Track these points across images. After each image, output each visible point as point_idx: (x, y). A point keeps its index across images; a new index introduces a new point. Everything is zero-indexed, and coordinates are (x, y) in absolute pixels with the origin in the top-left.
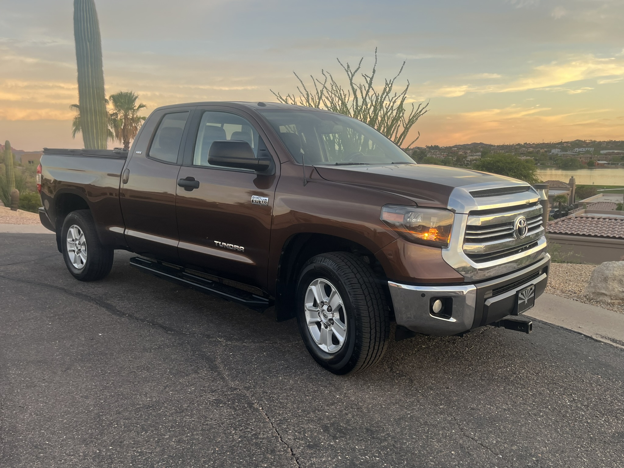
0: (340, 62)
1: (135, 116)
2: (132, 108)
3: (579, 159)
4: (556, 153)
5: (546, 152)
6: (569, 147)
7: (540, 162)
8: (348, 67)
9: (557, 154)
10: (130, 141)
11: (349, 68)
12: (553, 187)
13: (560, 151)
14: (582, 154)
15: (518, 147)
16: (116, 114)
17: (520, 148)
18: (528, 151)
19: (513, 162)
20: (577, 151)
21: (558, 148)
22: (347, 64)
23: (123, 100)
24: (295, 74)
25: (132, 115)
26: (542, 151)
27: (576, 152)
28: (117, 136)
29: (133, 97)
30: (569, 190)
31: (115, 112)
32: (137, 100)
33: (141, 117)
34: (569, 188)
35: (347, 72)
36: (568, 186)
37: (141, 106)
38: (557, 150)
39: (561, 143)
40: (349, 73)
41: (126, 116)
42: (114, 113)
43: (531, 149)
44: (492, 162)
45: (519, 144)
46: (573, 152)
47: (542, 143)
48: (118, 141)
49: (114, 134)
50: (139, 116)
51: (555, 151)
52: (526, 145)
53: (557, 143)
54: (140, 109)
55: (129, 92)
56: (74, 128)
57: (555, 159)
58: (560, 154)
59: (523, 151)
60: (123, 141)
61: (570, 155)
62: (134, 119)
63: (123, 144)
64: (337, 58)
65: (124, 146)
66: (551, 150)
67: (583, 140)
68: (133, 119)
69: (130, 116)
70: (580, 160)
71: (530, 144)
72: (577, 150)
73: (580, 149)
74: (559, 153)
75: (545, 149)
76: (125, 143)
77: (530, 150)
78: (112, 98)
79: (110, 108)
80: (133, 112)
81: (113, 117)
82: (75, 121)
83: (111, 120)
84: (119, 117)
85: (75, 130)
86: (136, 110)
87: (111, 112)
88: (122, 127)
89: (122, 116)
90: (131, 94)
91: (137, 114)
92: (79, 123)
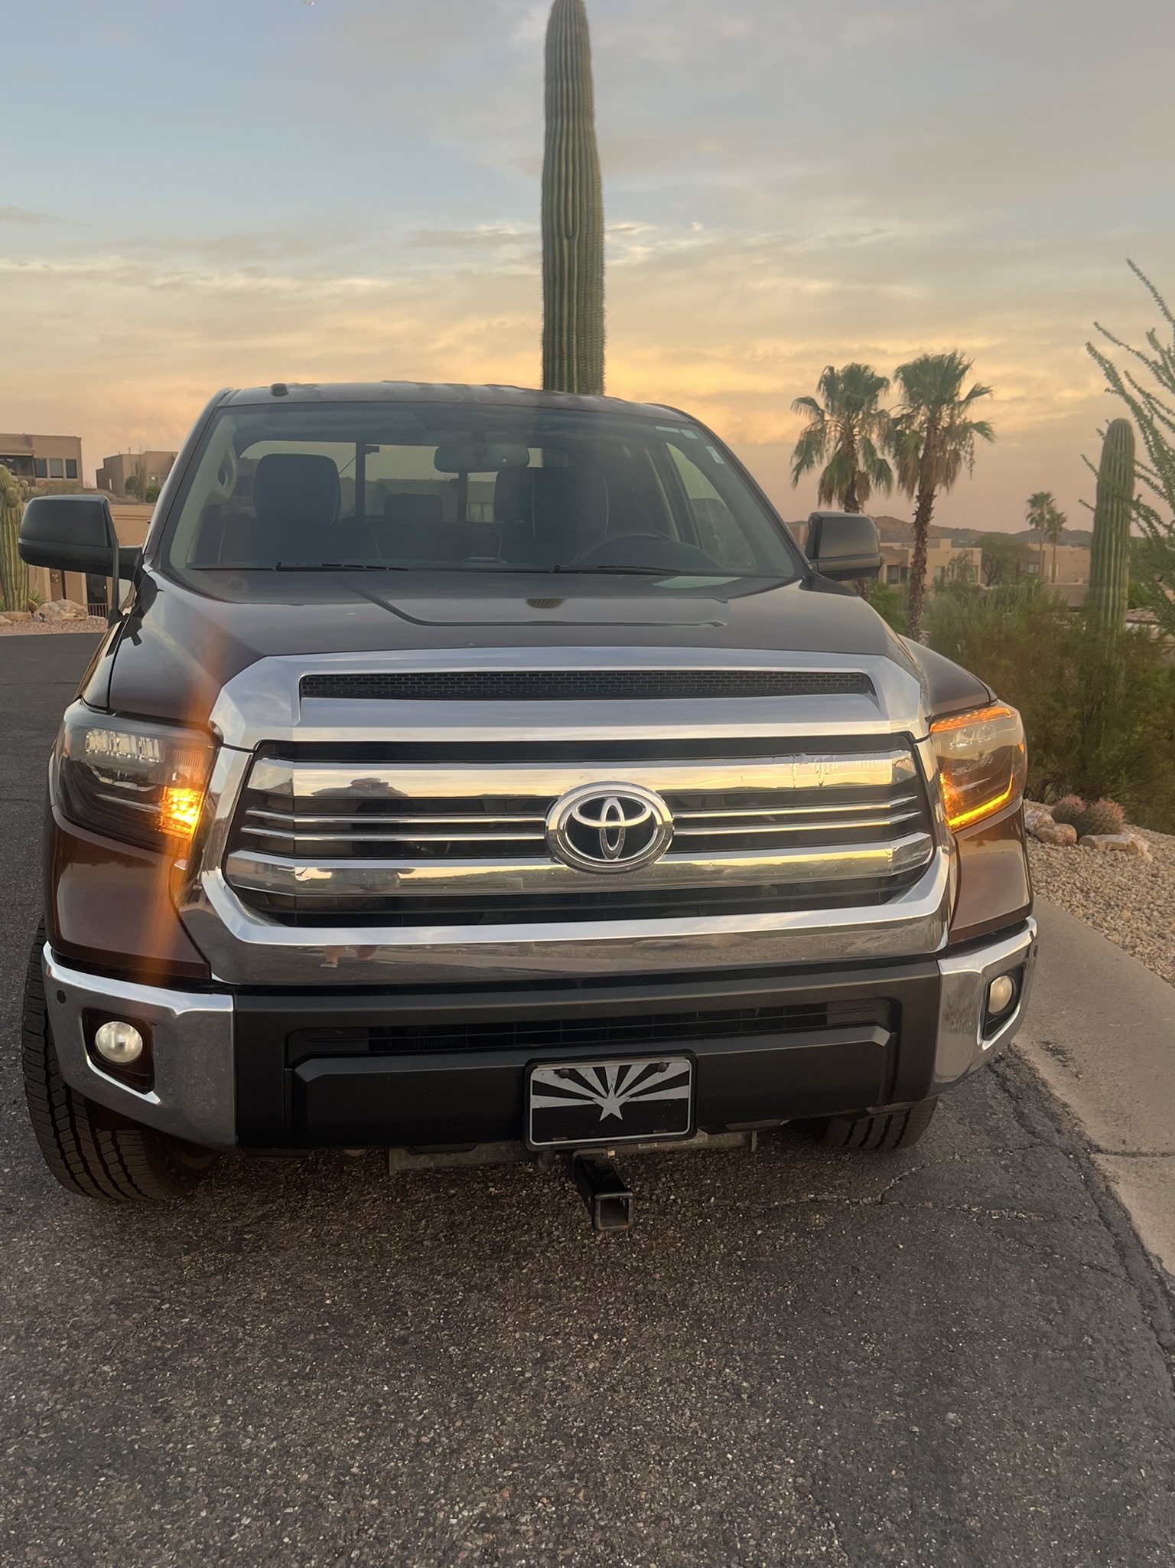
1: (958, 421)
2: (951, 400)
10: (935, 494)
16: (908, 418)
23: (928, 379)
25: (949, 420)
28: (903, 479)
29: (957, 367)
31: (905, 412)
32: (967, 373)
33: (974, 423)
37: (976, 392)
41: (933, 421)
42: (903, 416)
48: (905, 492)
49: (895, 474)
50: (968, 421)
54: (974, 400)
55: (948, 354)
56: (795, 463)
60: (916, 493)
62: (954, 428)
63: (916, 500)
65: (918, 505)
68: (948, 430)
69: (945, 422)
76: (923, 498)
78: (901, 375)
79: (892, 401)
80: (953, 409)
81: (899, 428)
82: (801, 443)
83: (894, 434)
84: (915, 426)
85: (798, 469)
86: (961, 403)
87: (894, 414)
88: (921, 455)
89: (921, 424)
90: (952, 358)
91: (963, 417)
92: (808, 447)
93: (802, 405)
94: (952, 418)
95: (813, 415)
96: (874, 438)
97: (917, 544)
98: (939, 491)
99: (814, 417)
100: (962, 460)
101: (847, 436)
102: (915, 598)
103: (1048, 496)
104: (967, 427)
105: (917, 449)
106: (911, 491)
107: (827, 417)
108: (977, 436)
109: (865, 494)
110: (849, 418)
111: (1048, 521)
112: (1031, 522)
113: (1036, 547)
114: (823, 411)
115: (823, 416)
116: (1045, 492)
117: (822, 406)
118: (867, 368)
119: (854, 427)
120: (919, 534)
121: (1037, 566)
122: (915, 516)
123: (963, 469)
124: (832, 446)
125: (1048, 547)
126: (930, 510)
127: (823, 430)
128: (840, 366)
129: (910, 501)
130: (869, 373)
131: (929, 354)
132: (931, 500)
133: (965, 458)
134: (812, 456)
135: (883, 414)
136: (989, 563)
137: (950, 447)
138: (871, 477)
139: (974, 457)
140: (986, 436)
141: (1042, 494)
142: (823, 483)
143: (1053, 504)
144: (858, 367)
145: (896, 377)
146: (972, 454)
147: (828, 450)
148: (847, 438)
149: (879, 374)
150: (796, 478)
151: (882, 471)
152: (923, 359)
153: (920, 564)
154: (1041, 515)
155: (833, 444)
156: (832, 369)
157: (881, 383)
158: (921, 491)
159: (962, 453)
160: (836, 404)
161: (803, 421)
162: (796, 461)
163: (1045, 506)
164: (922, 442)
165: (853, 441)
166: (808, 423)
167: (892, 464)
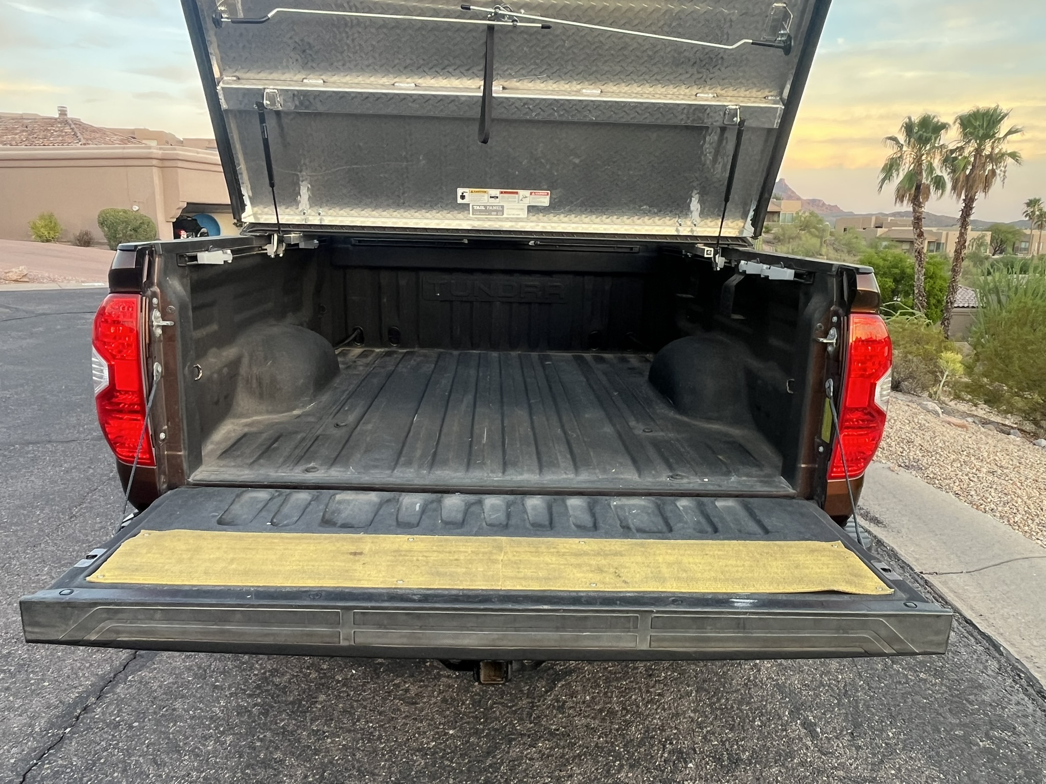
1: (997, 151)
2: (993, 137)
10: (976, 197)
16: (961, 149)
23: (978, 123)
25: (990, 150)
28: (954, 188)
29: (998, 116)
31: (959, 145)
32: (1006, 118)
33: (1008, 152)
37: (1011, 132)
41: (978, 151)
42: (957, 148)
48: (954, 196)
49: (949, 185)
50: (1004, 150)
54: (1009, 137)
55: (993, 107)
60: (963, 197)
62: (993, 155)
63: (962, 201)
65: (964, 205)
68: (990, 157)
69: (987, 151)
76: (967, 201)
78: (959, 121)
79: (951, 138)
80: (994, 142)
81: (954, 155)
82: (886, 165)
83: (949, 160)
84: (966, 153)
85: (883, 180)
86: (1000, 139)
87: (952, 147)
88: (968, 172)
89: (970, 153)
90: (995, 110)
91: (1000, 147)
92: (890, 168)
93: (889, 141)
94: (993, 149)
95: (896, 147)
96: (936, 163)
97: (961, 230)
98: (979, 196)
99: (896, 149)
100: (998, 176)
101: (918, 161)
102: (956, 265)
103: (1039, 200)
104: (1002, 155)
105: (965, 168)
106: (959, 196)
107: (905, 150)
108: (1010, 160)
109: (927, 198)
110: (920, 149)
111: (1038, 215)
112: (1026, 216)
113: (1028, 232)
114: (902, 145)
115: (901, 149)
116: (1037, 198)
117: (902, 142)
118: (934, 116)
119: (923, 155)
120: (963, 224)
121: (1028, 244)
122: (961, 213)
123: (997, 182)
124: (907, 166)
125: (1036, 232)
126: (971, 209)
127: (901, 157)
128: (916, 119)
129: (958, 201)
130: (935, 120)
131: (980, 107)
132: (973, 202)
133: (1000, 175)
134: (892, 173)
135: (943, 146)
136: (995, 241)
137: (990, 167)
138: (932, 187)
139: (1006, 174)
140: (1017, 161)
141: (1035, 199)
142: (898, 190)
143: (1042, 206)
144: (929, 117)
145: (955, 122)
146: (1005, 172)
147: (904, 169)
148: (918, 162)
149: (943, 120)
150: (881, 187)
151: (939, 183)
152: (976, 110)
153: (961, 243)
154: (1033, 212)
155: (907, 165)
156: (910, 118)
157: (944, 126)
158: (966, 196)
159: (998, 171)
160: (912, 140)
161: (890, 151)
162: (882, 176)
163: (1036, 206)
164: (969, 164)
165: (921, 164)
166: (892, 153)
167: (947, 178)
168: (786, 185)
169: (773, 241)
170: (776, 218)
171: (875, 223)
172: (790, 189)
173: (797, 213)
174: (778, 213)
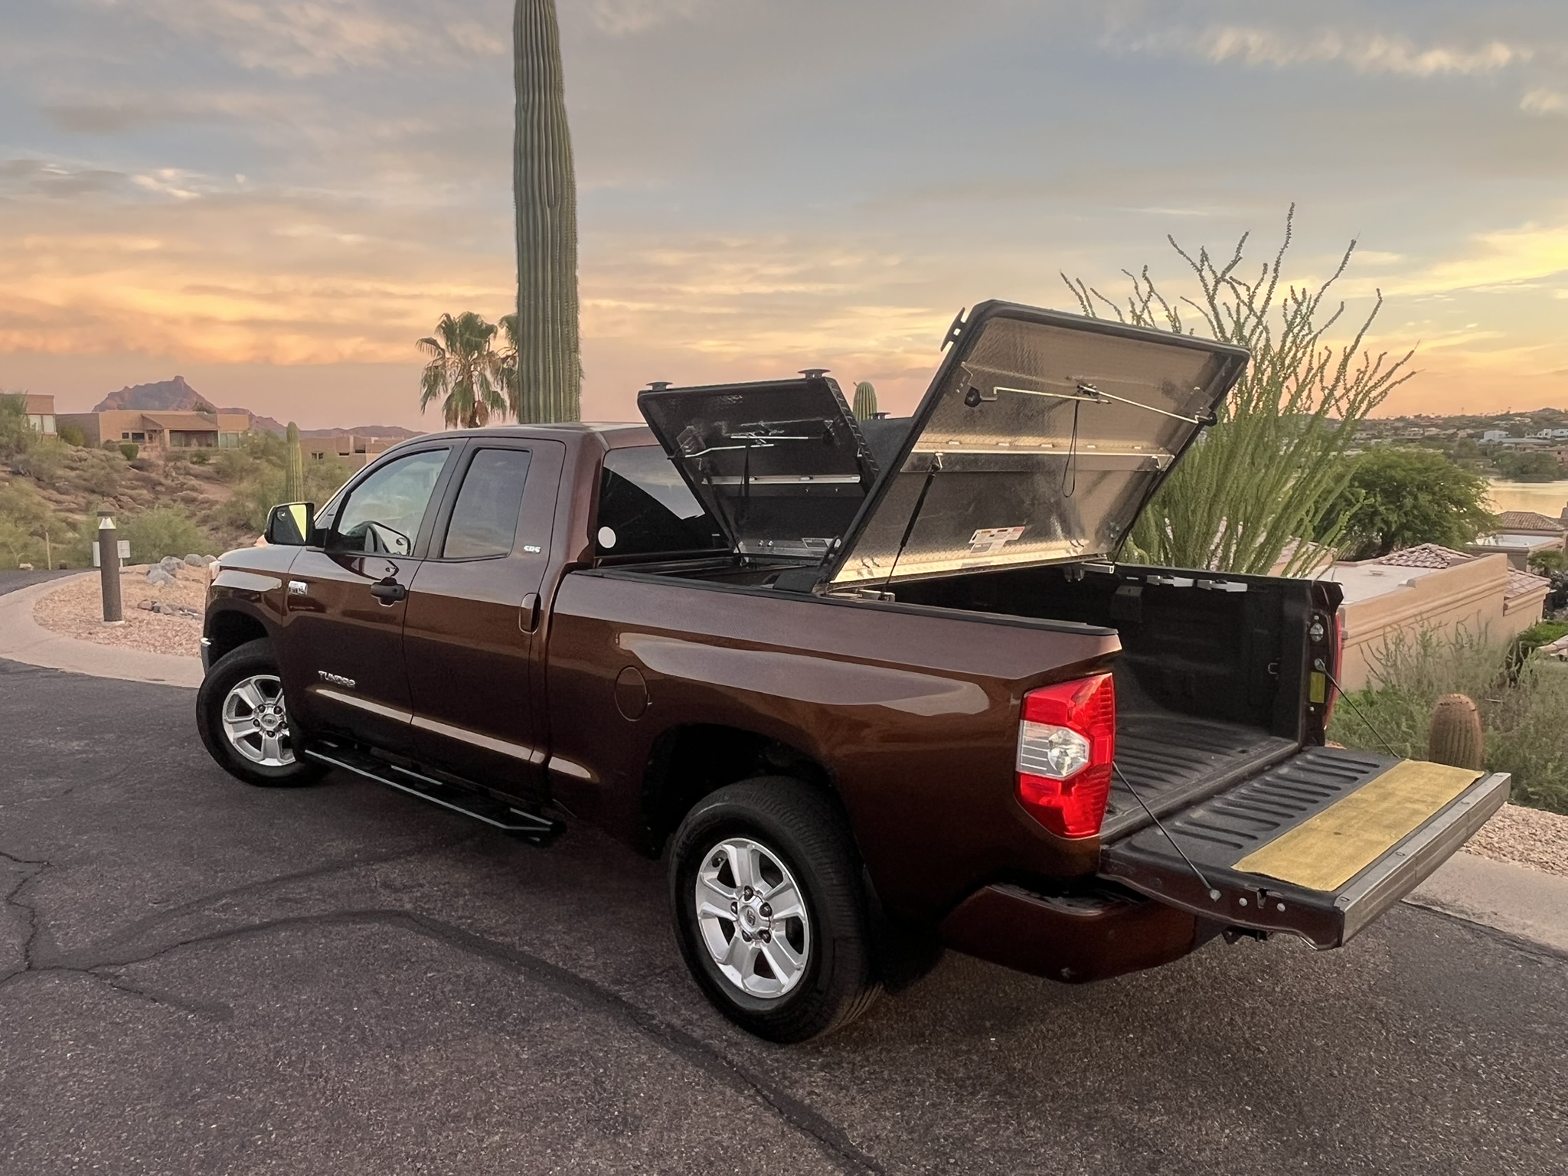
0: (1175, 246)
3: (1555, 454)
4: (1497, 440)
5: (1470, 436)
6: (1526, 425)
7: (1459, 460)
8: (1204, 257)
9: (1501, 443)
11: (1207, 260)
12: (1521, 529)
13: (1507, 437)
14: (1562, 443)
15: (1401, 424)
16: (512, 358)
17: (1405, 428)
18: (1426, 434)
19: (1427, 470)
20: (1549, 437)
21: (1501, 429)
22: (1202, 249)
24: (1065, 279)
26: (1462, 434)
27: (1545, 439)
30: (1561, 536)
31: (509, 353)
34: (1562, 531)
35: (1200, 271)
36: (1560, 527)
38: (1497, 432)
39: (1506, 417)
40: (1207, 273)
42: (508, 356)
43: (1434, 429)
44: (1375, 468)
45: (1402, 419)
46: (1539, 438)
47: (1459, 415)
51: (1492, 435)
52: (1420, 422)
53: (1497, 416)
56: (422, 392)
57: (1496, 454)
58: (1509, 441)
59: (1414, 435)
61: (1532, 446)
64: (1169, 236)
66: (1483, 433)
67: (1563, 411)
70: (1559, 459)
71: (1428, 417)
72: (1547, 432)
73: (1555, 431)
74: (1504, 440)
75: (1470, 431)
77: (1431, 433)
78: (506, 323)
79: (500, 344)
81: (506, 365)
82: (427, 373)
83: (503, 371)
85: (427, 396)
87: (502, 354)
92: (433, 380)
93: (425, 345)
95: (436, 352)
96: (488, 374)
99: (437, 354)
101: (466, 371)
107: (447, 355)
109: (484, 415)
110: (467, 357)
114: (444, 350)
115: (444, 354)
117: (442, 345)
118: (477, 316)
119: (471, 364)
124: (452, 376)
127: (444, 366)
128: (456, 314)
130: (479, 320)
134: (436, 386)
135: (491, 354)
138: (488, 406)
142: (448, 409)
144: (471, 315)
145: (501, 323)
147: (450, 382)
148: (466, 373)
149: (490, 323)
150: (425, 404)
151: (497, 401)
156: (448, 316)
157: (491, 330)
160: (455, 344)
161: (428, 358)
162: (424, 391)
165: (471, 376)
166: (432, 359)
167: (505, 395)
168: (187, 387)
169: (215, 475)
170: (211, 441)
171: (355, 447)
172: (195, 393)
173: (245, 433)
174: (215, 433)
